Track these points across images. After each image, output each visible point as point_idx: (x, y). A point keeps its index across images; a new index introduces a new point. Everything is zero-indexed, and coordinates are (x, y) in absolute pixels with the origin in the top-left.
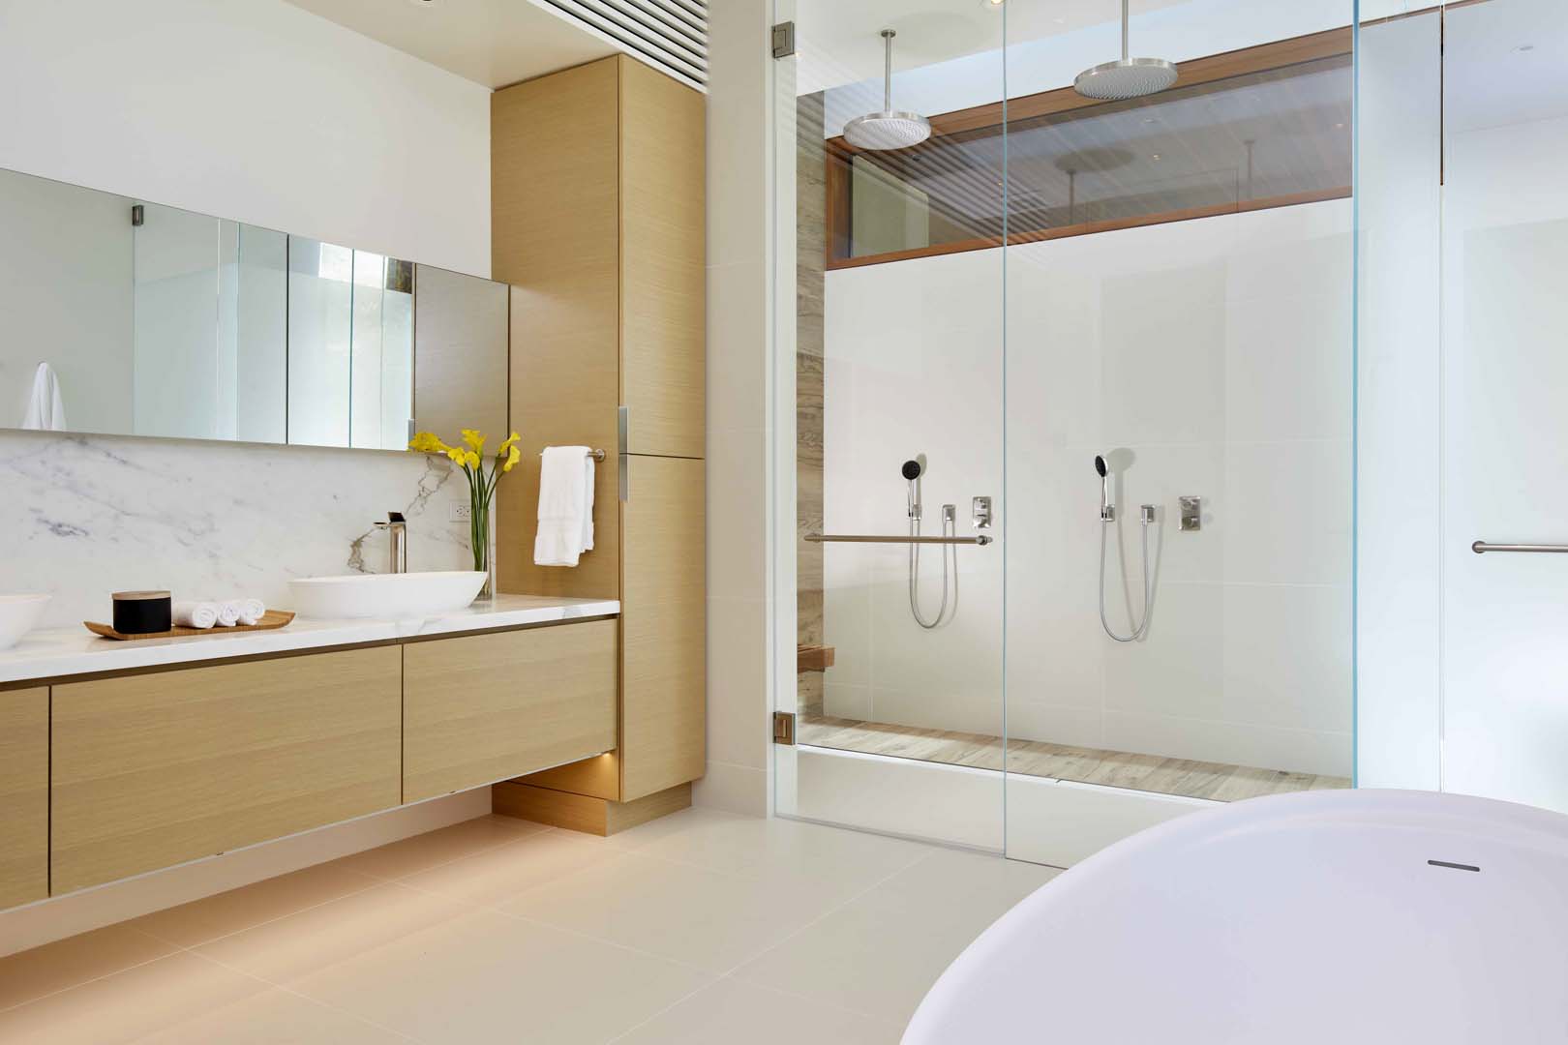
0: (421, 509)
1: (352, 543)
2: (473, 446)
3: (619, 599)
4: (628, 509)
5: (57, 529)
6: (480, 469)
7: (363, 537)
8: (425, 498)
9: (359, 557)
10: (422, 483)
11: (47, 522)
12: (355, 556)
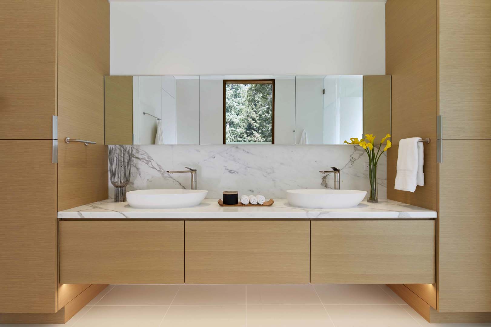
0: (351, 166)
1: (322, 177)
2: (370, 141)
3: (437, 211)
4: (441, 166)
5: (230, 171)
6: (373, 150)
7: (327, 175)
8: (353, 161)
9: (325, 182)
10: (352, 156)
11: (228, 169)
12: (324, 182)
